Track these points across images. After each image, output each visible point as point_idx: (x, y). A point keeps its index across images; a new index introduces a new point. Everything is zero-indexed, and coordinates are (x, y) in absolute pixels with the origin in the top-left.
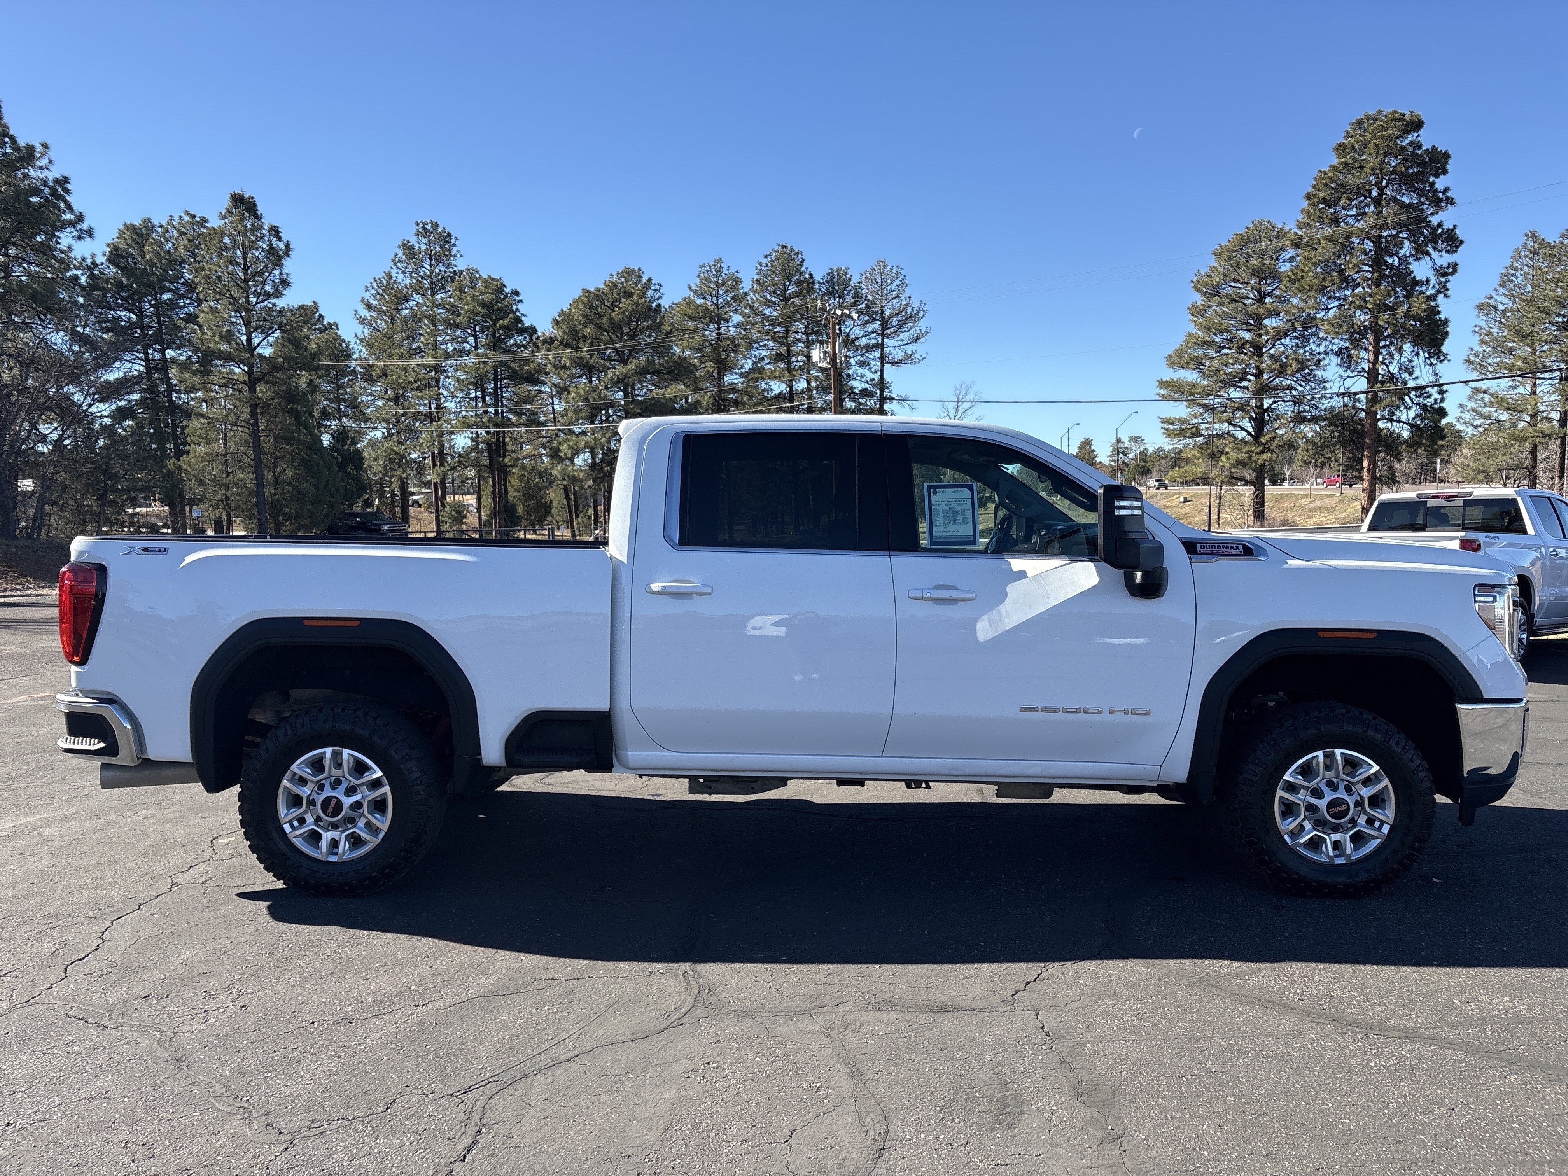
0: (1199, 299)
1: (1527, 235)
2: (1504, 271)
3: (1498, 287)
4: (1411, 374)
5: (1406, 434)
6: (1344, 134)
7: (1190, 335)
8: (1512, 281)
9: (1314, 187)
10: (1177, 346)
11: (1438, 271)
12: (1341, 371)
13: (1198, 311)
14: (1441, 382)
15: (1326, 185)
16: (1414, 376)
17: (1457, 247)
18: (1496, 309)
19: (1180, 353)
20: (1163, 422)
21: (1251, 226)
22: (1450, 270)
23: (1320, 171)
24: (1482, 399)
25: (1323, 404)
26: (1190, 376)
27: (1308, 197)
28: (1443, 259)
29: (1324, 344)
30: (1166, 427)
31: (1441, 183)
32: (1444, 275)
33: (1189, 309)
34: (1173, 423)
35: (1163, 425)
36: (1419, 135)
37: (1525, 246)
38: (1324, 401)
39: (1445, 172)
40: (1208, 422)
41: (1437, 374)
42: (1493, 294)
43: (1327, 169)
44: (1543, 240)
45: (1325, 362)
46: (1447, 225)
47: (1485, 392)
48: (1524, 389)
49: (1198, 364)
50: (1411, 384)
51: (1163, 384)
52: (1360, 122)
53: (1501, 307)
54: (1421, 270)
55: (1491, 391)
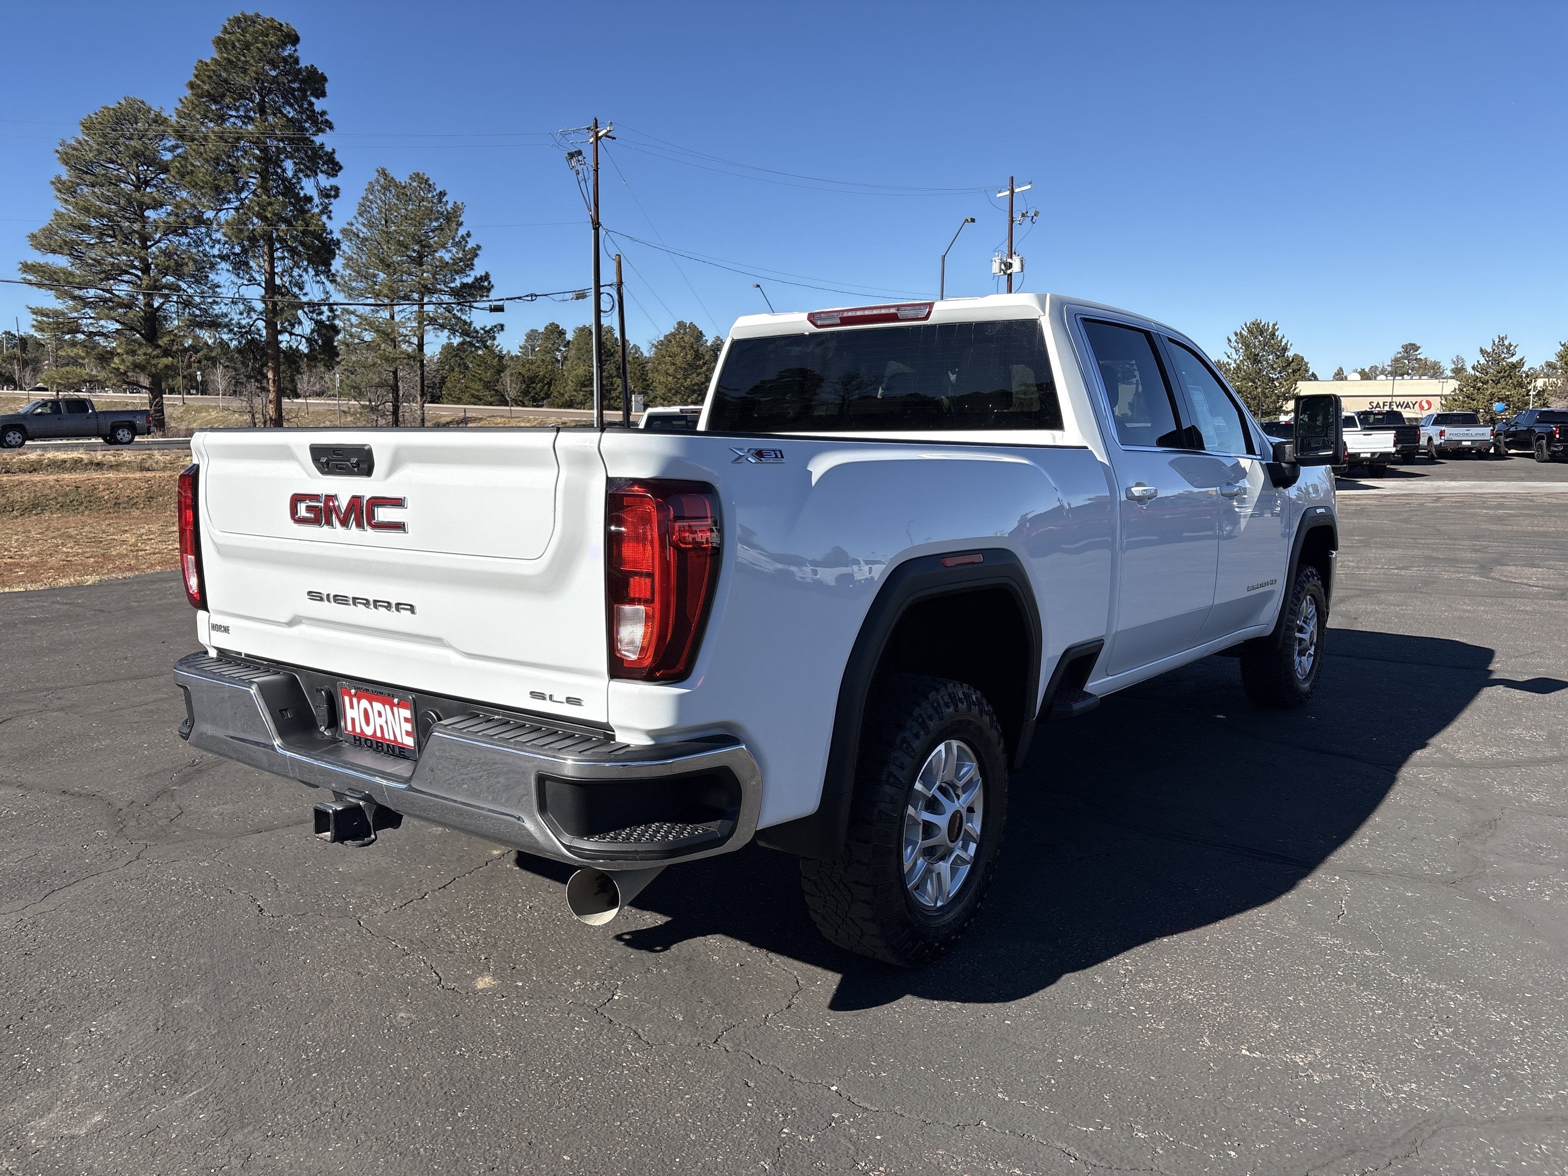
0: (65, 174)
1: (378, 171)
2: (361, 201)
3: (357, 216)
4: (301, 289)
5: (304, 348)
6: (222, 28)
7: (58, 214)
8: (369, 212)
9: (196, 76)
10: (44, 225)
11: (322, 191)
12: (234, 278)
13: (67, 189)
14: (331, 301)
15: (210, 77)
16: (304, 291)
17: (337, 171)
18: (358, 236)
19: (49, 232)
20: (34, 313)
21: (123, 102)
22: (333, 193)
23: (201, 62)
24: (349, 320)
25: (214, 309)
26: (61, 261)
27: (192, 86)
28: (324, 181)
29: (217, 246)
30: (39, 319)
31: (319, 105)
32: (328, 196)
33: (53, 183)
34: (47, 316)
35: (34, 316)
36: (296, 50)
37: (378, 181)
38: (215, 307)
39: (323, 94)
40: (91, 318)
41: (327, 293)
42: (354, 221)
43: (208, 61)
44: (392, 178)
45: (219, 267)
46: (328, 149)
47: (353, 313)
48: (385, 314)
49: (70, 248)
50: (304, 299)
51: (27, 268)
52: (237, 21)
53: (361, 235)
54: (308, 187)
55: (358, 313)
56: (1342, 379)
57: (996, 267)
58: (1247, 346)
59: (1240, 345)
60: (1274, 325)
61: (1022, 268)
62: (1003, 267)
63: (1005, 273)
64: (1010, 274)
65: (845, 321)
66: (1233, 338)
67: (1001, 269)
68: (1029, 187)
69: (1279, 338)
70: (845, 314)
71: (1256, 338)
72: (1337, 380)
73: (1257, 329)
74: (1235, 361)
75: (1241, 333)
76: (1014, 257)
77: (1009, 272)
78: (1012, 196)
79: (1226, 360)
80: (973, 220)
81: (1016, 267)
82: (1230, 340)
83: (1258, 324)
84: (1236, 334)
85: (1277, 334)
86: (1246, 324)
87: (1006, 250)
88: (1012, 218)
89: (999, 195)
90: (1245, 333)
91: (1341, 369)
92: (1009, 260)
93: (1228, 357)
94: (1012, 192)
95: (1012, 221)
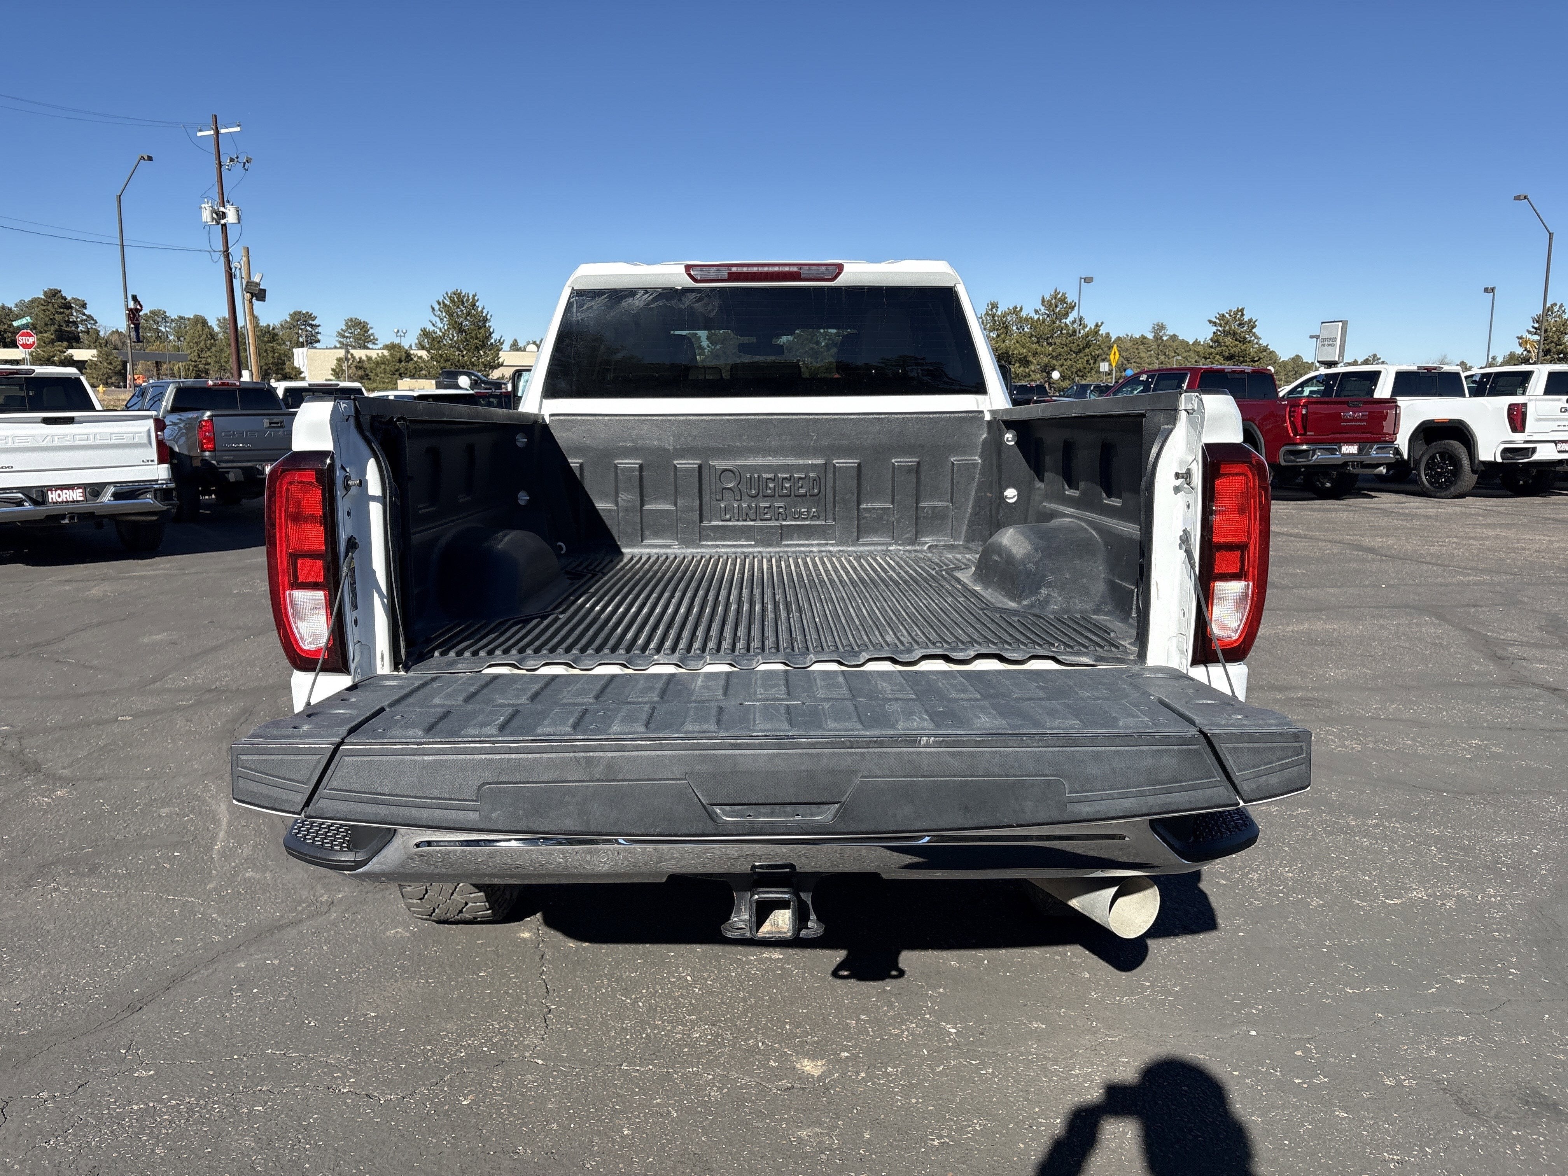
56: (518, 350)
57: (206, 215)
58: (451, 315)
59: (444, 314)
60: (474, 296)
61: (239, 219)
62: (215, 216)
63: (218, 223)
64: (224, 225)
65: (733, 277)
66: (437, 307)
67: (213, 219)
68: (238, 129)
69: (480, 309)
70: (734, 269)
71: (458, 307)
72: (514, 350)
73: (458, 299)
74: (440, 330)
75: (444, 302)
76: (228, 206)
77: (223, 222)
78: (218, 137)
79: (432, 328)
80: (150, 158)
81: (231, 217)
82: (433, 309)
83: (459, 294)
84: (439, 303)
85: (477, 304)
86: (447, 294)
87: (217, 199)
88: (220, 162)
89: (199, 134)
90: (447, 302)
91: (516, 340)
92: (222, 209)
93: (433, 325)
94: (217, 132)
95: (220, 166)
